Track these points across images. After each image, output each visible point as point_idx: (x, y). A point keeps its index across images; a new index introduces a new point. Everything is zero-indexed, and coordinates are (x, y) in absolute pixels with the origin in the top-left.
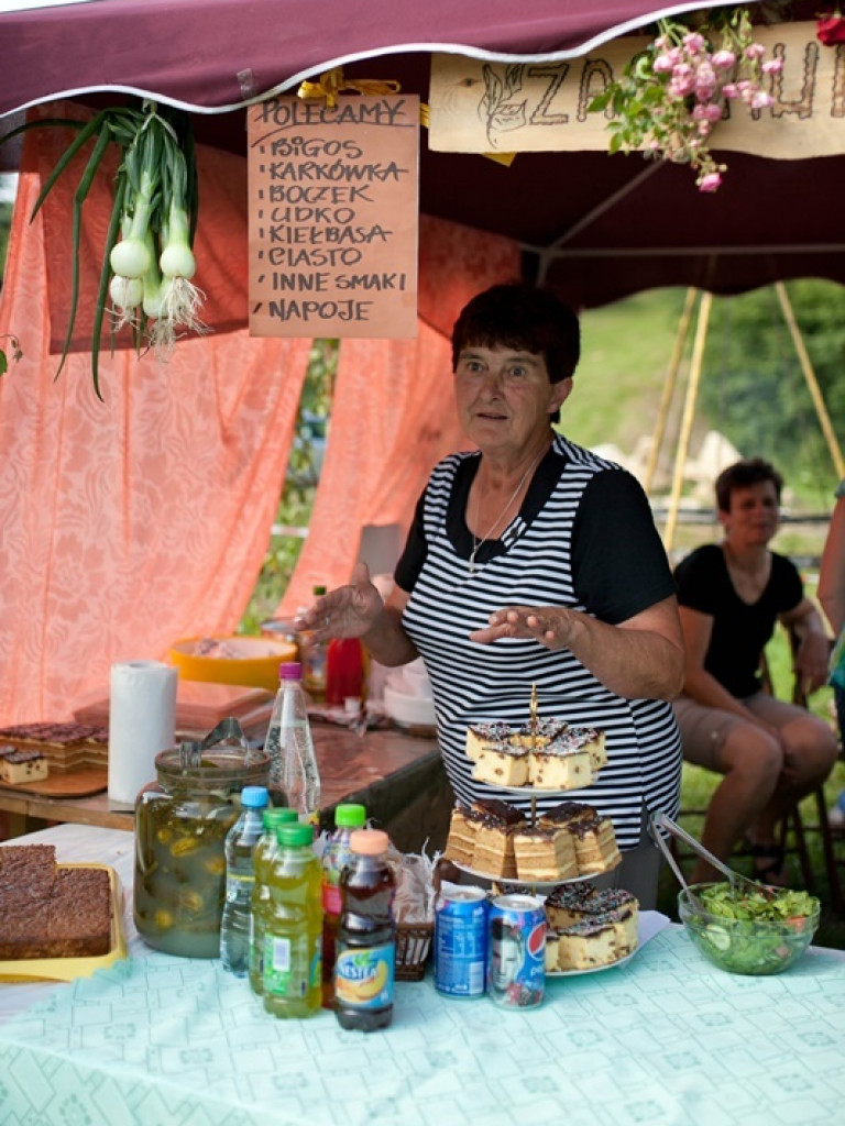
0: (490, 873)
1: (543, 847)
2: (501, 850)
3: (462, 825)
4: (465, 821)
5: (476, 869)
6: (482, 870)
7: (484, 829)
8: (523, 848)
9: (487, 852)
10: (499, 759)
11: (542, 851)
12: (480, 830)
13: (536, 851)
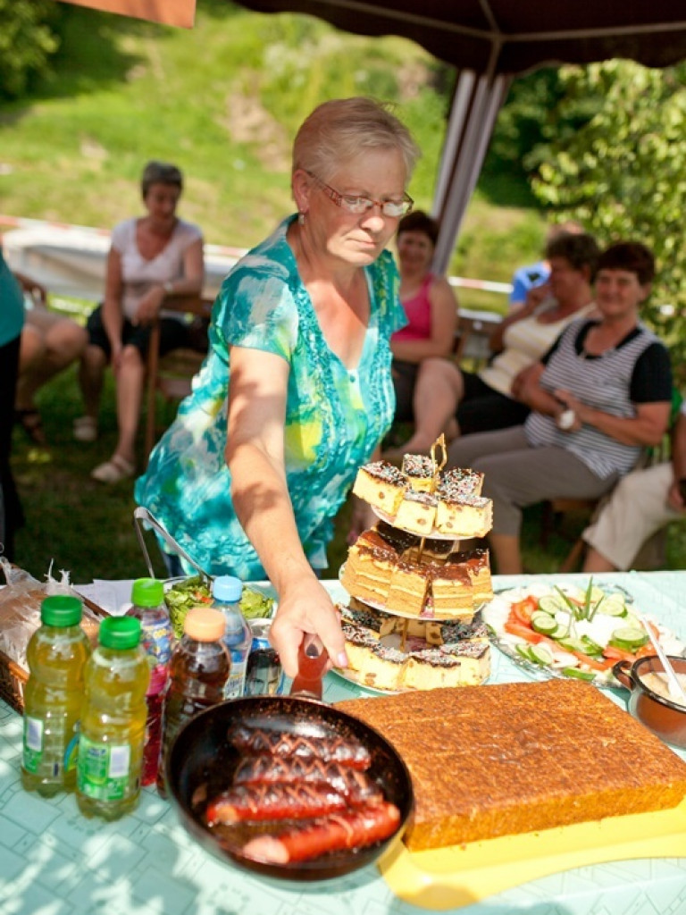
0: (408, 612)
1: (462, 590)
2: (421, 592)
3: (370, 564)
4: (372, 561)
5: (390, 608)
6: (397, 610)
7: (401, 572)
8: (441, 590)
9: (403, 592)
10: (424, 511)
11: (460, 593)
12: (396, 573)
13: (454, 593)
